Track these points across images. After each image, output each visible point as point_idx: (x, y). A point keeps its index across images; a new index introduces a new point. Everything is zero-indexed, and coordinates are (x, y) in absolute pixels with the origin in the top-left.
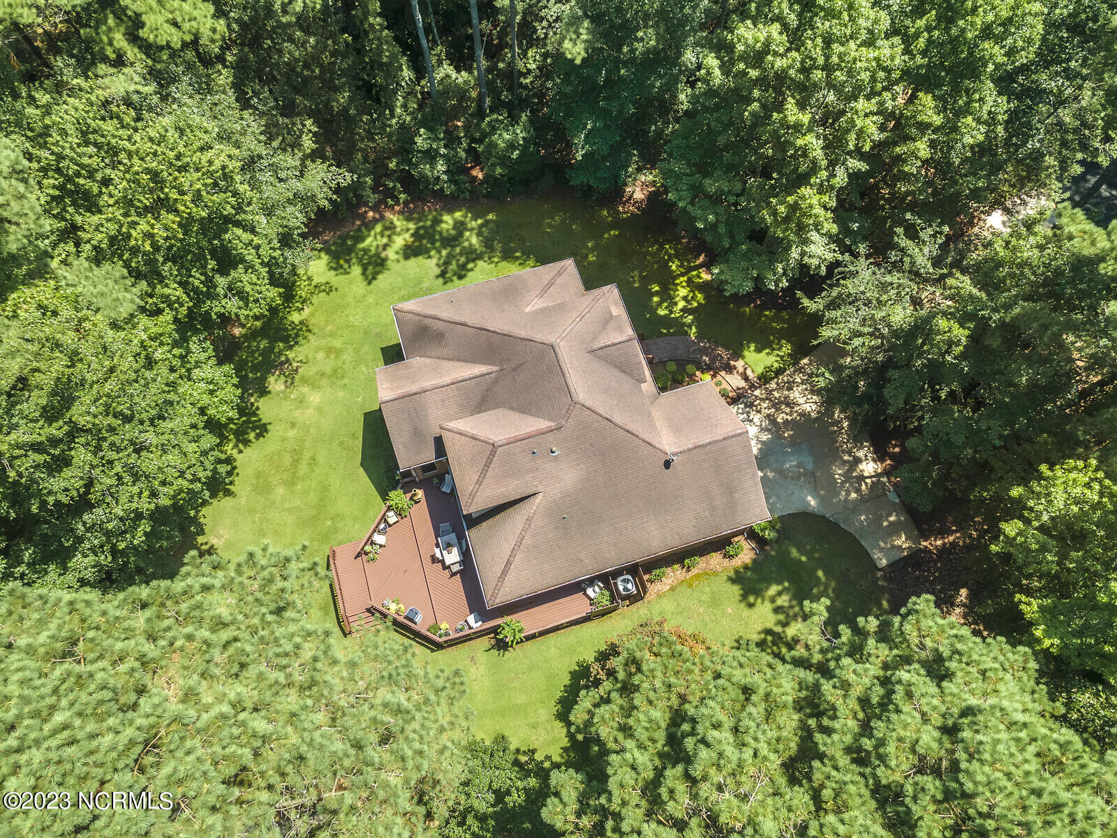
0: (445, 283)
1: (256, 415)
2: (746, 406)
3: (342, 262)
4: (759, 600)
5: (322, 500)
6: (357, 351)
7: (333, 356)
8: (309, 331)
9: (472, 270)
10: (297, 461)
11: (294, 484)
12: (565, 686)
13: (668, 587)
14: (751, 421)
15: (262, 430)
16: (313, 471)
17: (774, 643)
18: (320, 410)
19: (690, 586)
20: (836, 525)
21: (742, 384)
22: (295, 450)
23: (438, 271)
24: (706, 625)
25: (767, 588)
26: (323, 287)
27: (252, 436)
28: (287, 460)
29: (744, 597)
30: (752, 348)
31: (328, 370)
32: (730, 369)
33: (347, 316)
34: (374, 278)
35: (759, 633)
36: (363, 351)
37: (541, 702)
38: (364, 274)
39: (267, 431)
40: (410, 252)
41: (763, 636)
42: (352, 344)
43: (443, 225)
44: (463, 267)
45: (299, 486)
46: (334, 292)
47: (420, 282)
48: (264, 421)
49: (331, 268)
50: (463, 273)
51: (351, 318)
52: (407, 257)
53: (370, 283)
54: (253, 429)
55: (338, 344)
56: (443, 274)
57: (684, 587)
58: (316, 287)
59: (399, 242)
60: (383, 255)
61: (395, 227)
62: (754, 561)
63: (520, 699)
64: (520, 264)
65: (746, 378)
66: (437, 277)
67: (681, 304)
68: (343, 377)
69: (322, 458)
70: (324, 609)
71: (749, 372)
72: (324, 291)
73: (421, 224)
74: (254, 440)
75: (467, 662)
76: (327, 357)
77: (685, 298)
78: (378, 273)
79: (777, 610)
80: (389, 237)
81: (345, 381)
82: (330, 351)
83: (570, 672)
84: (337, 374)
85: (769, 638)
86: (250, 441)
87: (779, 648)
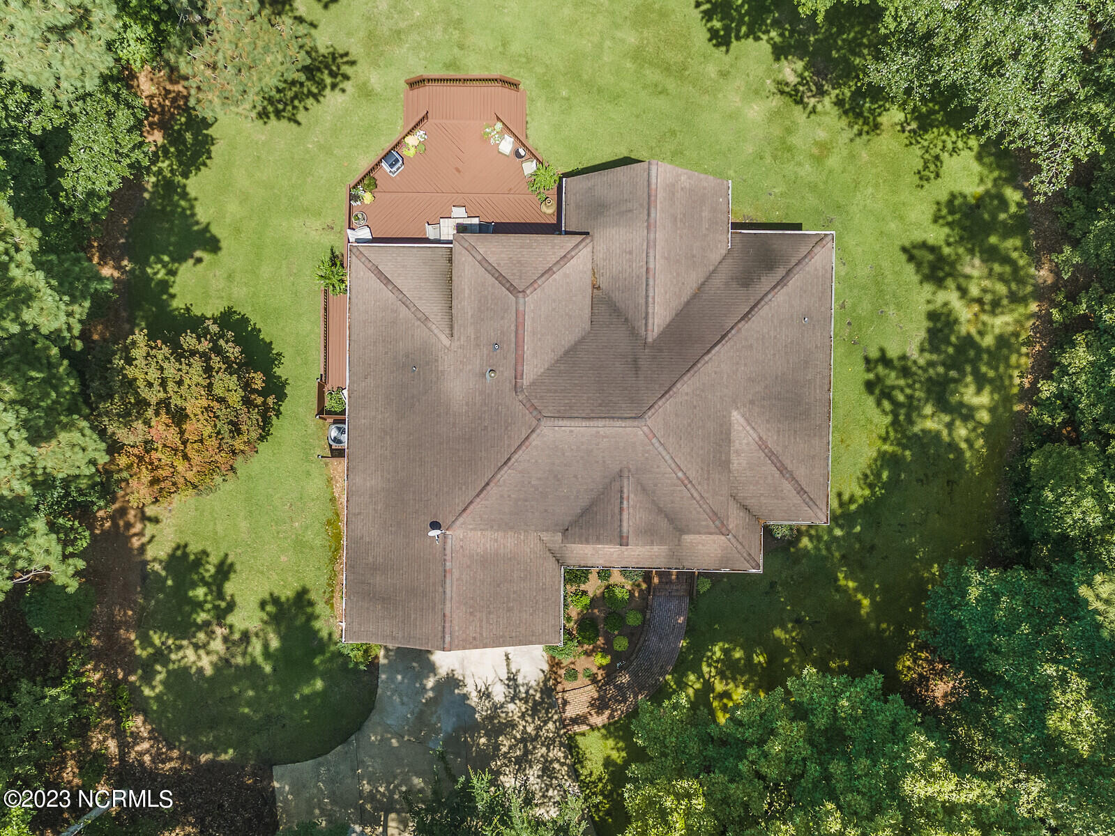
0: (867, 360)
1: (747, 36)
2: (535, 703)
3: (957, 216)
4: (266, 618)
5: (600, 91)
6: (813, 187)
7: (815, 151)
8: (860, 134)
9: (879, 404)
10: (668, 69)
11: (635, 58)
12: (260, 331)
13: (337, 495)
14: (512, 700)
15: (721, 40)
16: (644, 88)
17: (216, 607)
18: (733, 116)
19: (329, 523)
20: (344, 740)
21: (570, 712)
22: (685, 69)
23: (893, 353)
24: (277, 524)
25: (278, 632)
26: (932, 167)
27: (717, 24)
28: (673, 57)
29: (275, 600)
30: (615, 755)
31: (795, 140)
32: (600, 705)
33: (877, 185)
34: (911, 258)
35: (232, 596)
36: (809, 195)
37: (254, 293)
38: (924, 245)
39: (717, 45)
40: (940, 324)
41: (228, 598)
42: (826, 183)
43: (972, 389)
44: (887, 394)
45: (629, 65)
46: (918, 182)
47: (899, 306)
48: (734, 43)
49: (953, 196)
50: (877, 392)
51: (870, 190)
52: (932, 316)
53: (904, 250)
54: (727, 28)
55: (833, 161)
56: (884, 360)
57: (330, 515)
58: (937, 158)
59: (964, 313)
60: (950, 283)
61: (993, 313)
62: (315, 633)
63: (266, 271)
64: (866, 476)
65: (576, 721)
66: (882, 351)
67: (719, 687)
68: (775, 158)
69: (661, 103)
70: (452, 64)
71: (584, 728)
72: (926, 167)
73: (985, 357)
74: (709, 25)
75: (329, 221)
76: (816, 143)
77: (727, 695)
78: (919, 266)
79: (246, 636)
80: (980, 301)
81: (768, 160)
82: (825, 149)
83: (271, 343)
84: (784, 149)
85: (223, 605)
86: (710, 20)
87: (209, 611)
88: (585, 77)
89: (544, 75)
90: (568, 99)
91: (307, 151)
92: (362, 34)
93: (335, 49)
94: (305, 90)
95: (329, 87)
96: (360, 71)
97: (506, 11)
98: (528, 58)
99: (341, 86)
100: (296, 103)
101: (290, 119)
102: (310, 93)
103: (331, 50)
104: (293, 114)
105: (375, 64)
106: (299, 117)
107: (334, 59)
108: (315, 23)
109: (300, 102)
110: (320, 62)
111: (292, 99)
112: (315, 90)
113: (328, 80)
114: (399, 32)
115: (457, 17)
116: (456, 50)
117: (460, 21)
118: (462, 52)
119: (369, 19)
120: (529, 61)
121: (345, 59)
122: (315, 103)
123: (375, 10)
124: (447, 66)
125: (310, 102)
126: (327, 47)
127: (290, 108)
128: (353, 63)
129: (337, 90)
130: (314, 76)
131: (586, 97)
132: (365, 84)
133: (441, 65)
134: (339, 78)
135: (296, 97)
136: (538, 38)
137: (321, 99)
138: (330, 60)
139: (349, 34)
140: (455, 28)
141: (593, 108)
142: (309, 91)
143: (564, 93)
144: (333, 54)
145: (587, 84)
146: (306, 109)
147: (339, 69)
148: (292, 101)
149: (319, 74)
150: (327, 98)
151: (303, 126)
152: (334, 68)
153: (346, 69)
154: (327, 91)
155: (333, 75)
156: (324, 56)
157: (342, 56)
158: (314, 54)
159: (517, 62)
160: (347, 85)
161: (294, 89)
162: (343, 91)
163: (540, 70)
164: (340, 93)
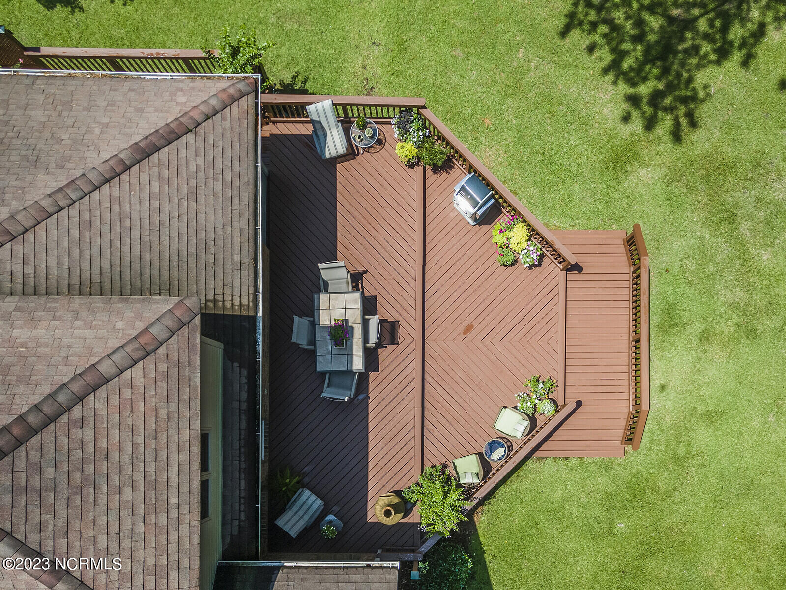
70: (673, 319)
88: (651, 564)
89: (655, 490)
90: (610, 533)
91: (511, 48)
92: (728, 150)
93: (702, 101)
94: (626, 46)
95: (631, 91)
96: (661, 148)
97: (771, 419)
98: (684, 459)
99: (635, 114)
100: (603, 29)
101: (571, 16)
102: (620, 55)
103: (701, 94)
104: (581, 23)
105: (673, 176)
106: (575, 34)
107: (684, 100)
108: (753, 62)
109: (605, 36)
110: (679, 75)
111: (610, 22)
112: (627, 63)
113: (644, 90)
114: (731, 219)
115: (760, 329)
116: (698, 326)
117: (752, 334)
118: (695, 339)
119: (757, 165)
120: (678, 460)
121: (683, 121)
122: (604, 64)
123: (773, 176)
124: (670, 310)
125: (606, 55)
126: (706, 87)
127: (593, 16)
128: (677, 136)
129: (625, 106)
130: (652, 62)
131: (615, 566)
132: (636, 156)
133: (671, 299)
134: (649, 110)
135: (614, 27)
136: (721, 478)
137: (611, 77)
138: (684, 93)
139: (728, 127)
140: (738, 325)
141: (596, 579)
142: (626, 53)
143: (621, 526)
144: (694, 98)
145: (637, 568)
146: (591, 49)
147: (665, 109)
148: (605, 21)
149: (656, 71)
150: (611, 88)
151: (557, 40)
152: (668, 101)
153: (667, 121)
154: (624, 88)
155: (655, 98)
156: (690, 80)
157: (690, 115)
158: (694, 61)
159: (678, 439)
160: (637, 125)
161: (628, 25)
162: (626, 119)
163: (663, 481)
164: (619, 113)
